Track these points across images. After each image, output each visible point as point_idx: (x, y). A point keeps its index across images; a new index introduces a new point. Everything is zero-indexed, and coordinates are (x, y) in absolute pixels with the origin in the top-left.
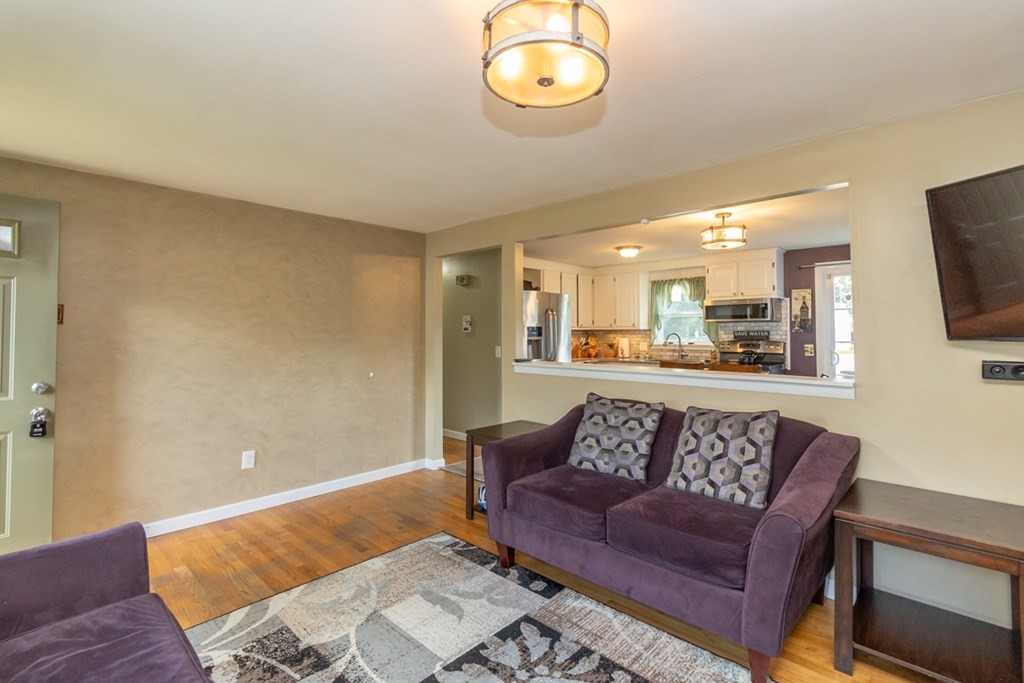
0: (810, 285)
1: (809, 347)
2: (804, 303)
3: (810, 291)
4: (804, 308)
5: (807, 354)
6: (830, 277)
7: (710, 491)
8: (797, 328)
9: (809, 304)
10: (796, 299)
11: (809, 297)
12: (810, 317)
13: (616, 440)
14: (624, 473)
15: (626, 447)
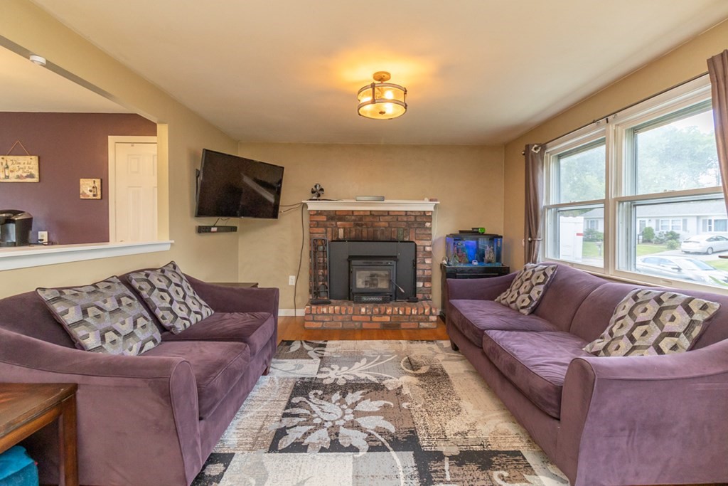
13: (129, 322)
14: (150, 345)
15: (141, 322)
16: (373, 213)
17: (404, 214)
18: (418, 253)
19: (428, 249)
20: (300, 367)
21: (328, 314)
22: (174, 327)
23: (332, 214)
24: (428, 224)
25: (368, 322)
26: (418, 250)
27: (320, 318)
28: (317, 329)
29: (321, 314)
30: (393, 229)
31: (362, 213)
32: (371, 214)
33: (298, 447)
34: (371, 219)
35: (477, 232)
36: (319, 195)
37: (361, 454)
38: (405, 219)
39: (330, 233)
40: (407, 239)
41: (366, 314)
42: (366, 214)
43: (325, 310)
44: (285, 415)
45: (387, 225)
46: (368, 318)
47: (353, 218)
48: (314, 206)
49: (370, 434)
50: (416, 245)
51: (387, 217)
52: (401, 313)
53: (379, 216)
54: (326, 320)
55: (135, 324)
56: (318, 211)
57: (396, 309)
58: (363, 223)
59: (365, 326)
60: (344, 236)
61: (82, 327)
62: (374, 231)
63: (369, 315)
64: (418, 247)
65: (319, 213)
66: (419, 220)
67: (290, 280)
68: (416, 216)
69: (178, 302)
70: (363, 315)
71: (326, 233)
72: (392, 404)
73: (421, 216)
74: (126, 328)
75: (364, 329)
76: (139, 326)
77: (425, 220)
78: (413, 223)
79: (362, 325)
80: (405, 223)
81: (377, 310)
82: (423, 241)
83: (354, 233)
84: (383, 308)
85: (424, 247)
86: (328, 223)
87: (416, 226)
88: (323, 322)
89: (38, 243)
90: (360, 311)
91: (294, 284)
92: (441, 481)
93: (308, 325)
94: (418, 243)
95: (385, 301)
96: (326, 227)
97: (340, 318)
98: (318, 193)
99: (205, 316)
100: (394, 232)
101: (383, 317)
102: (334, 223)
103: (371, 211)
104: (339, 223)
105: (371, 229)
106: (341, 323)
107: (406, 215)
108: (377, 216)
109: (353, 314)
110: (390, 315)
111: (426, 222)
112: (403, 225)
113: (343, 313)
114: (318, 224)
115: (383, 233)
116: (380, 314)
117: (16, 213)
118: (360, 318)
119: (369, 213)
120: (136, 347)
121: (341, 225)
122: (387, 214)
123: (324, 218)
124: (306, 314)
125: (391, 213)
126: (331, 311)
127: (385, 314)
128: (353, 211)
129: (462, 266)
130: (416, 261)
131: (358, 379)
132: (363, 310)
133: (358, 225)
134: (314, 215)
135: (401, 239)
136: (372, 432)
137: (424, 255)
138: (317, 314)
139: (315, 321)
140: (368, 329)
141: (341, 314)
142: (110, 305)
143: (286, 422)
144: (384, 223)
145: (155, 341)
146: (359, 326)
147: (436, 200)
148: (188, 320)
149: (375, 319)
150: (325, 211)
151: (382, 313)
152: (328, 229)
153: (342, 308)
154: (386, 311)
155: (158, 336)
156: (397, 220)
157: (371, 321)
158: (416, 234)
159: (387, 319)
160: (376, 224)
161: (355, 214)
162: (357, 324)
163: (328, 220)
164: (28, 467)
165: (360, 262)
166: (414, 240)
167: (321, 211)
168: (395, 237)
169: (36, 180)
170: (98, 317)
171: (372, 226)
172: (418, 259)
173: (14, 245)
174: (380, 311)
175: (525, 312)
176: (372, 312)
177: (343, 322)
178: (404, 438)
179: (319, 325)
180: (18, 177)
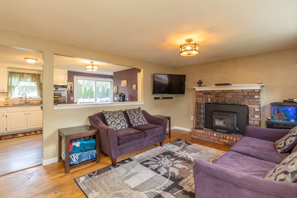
0: (73, 81)
1: (72, 98)
2: (71, 86)
3: (73, 83)
4: (71, 87)
5: (71, 100)
6: (77, 80)
7: (141, 124)
8: (69, 93)
9: (72, 86)
10: (69, 84)
11: (72, 84)
12: (73, 90)
13: (119, 121)
14: (124, 127)
15: (122, 121)
16: (224, 91)
17: (241, 91)
18: (249, 111)
19: (256, 110)
20: (173, 148)
21: (200, 133)
22: (132, 125)
23: (205, 92)
24: (256, 97)
25: (217, 141)
26: (249, 110)
27: (197, 134)
28: (196, 139)
29: (197, 133)
30: (235, 99)
31: (218, 91)
32: (223, 92)
33: (147, 166)
34: (223, 94)
35: (293, 102)
36: (200, 85)
37: (159, 175)
38: (242, 94)
39: (205, 100)
40: (243, 104)
41: (216, 137)
42: (221, 92)
43: (199, 131)
44: (154, 158)
45: (231, 97)
46: (218, 139)
47: (215, 93)
48: (198, 89)
49: (168, 172)
50: (248, 107)
51: (231, 93)
52: (234, 140)
53: (227, 92)
54: (199, 136)
55: (121, 121)
56: (200, 91)
57: (232, 138)
58: (219, 96)
59: (216, 142)
60: (211, 102)
61: (108, 120)
62: (225, 99)
63: (218, 138)
64: (249, 108)
65: (200, 92)
66: (250, 94)
67: (192, 118)
68: (248, 92)
69: (136, 118)
70: (215, 137)
71: (203, 100)
72: (187, 169)
73: (251, 92)
74: (118, 122)
75: (215, 143)
76: (122, 122)
77: (254, 94)
78: (246, 96)
79: (214, 141)
80: (242, 96)
81: (222, 136)
82: (253, 106)
83: (215, 100)
84: (225, 135)
85: (254, 108)
86: (204, 96)
87: (248, 97)
88: (198, 136)
89: (127, 101)
90: (214, 135)
91: (193, 120)
92: (171, 193)
93: (193, 136)
94: (249, 106)
95: (228, 133)
96: (203, 97)
97: (205, 136)
98: (200, 83)
99: (144, 123)
100: (235, 100)
101: (225, 140)
102: (206, 96)
103: (223, 90)
104: (208, 96)
105: (223, 99)
106: (205, 138)
107: (242, 92)
108: (226, 92)
109: (210, 136)
110: (229, 140)
111: (255, 95)
112: (241, 97)
113: (206, 134)
114: (200, 96)
115: (229, 100)
116: (223, 138)
117: (122, 94)
118: (214, 138)
119: (222, 91)
120: (120, 127)
121: (209, 97)
122: (231, 92)
123: (202, 94)
124: (192, 132)
125: (233, 91)
126: (201, 132)
127: (226, 139)
128: (214, 91)
129: (281, 121)
130: (248, 116)
131: (187, 157)
132: (215, 135)
133: (217, 97)
134: (198, 93)
135: (240, 103)
136: (170, 172)
137: (254, 113)
138: (196, 132)
139: (195, 135)
140: (217, 144)
141: (205, 134)
142: (117, 116)
143: (152, 159)
144: (229, 96)
145: (125, 127)
146: (213, 142)
147: (262, 83)
148: (137, 124)
149: (221, 140)
150: (202, 91)
151: (224, 138)
152: (204, 98)
153: (206, 132)
154: (226, 137)
155: (127, 126)
156: (237, 94)
157: (219, 140)
158: (248, 101)
159: (227, 141)
160: (226, 96)
161: (216, 92)
162: (212, 140)
163: (204, 94)
164: (94, 143)
165: (217, 113)
166: (247, 105)
167: (201, 91)
168: (236, 103)
169: (126, 86)
170: (112, 118)
171: (224, 97)
172: (249, 115)
173: (122, 101)
174: (223, 137)
175: (279, 151)
176: (219, 137)
177: (206, 138)
178: (177, 178)
179: (196, 137)
180: (124, 85)
